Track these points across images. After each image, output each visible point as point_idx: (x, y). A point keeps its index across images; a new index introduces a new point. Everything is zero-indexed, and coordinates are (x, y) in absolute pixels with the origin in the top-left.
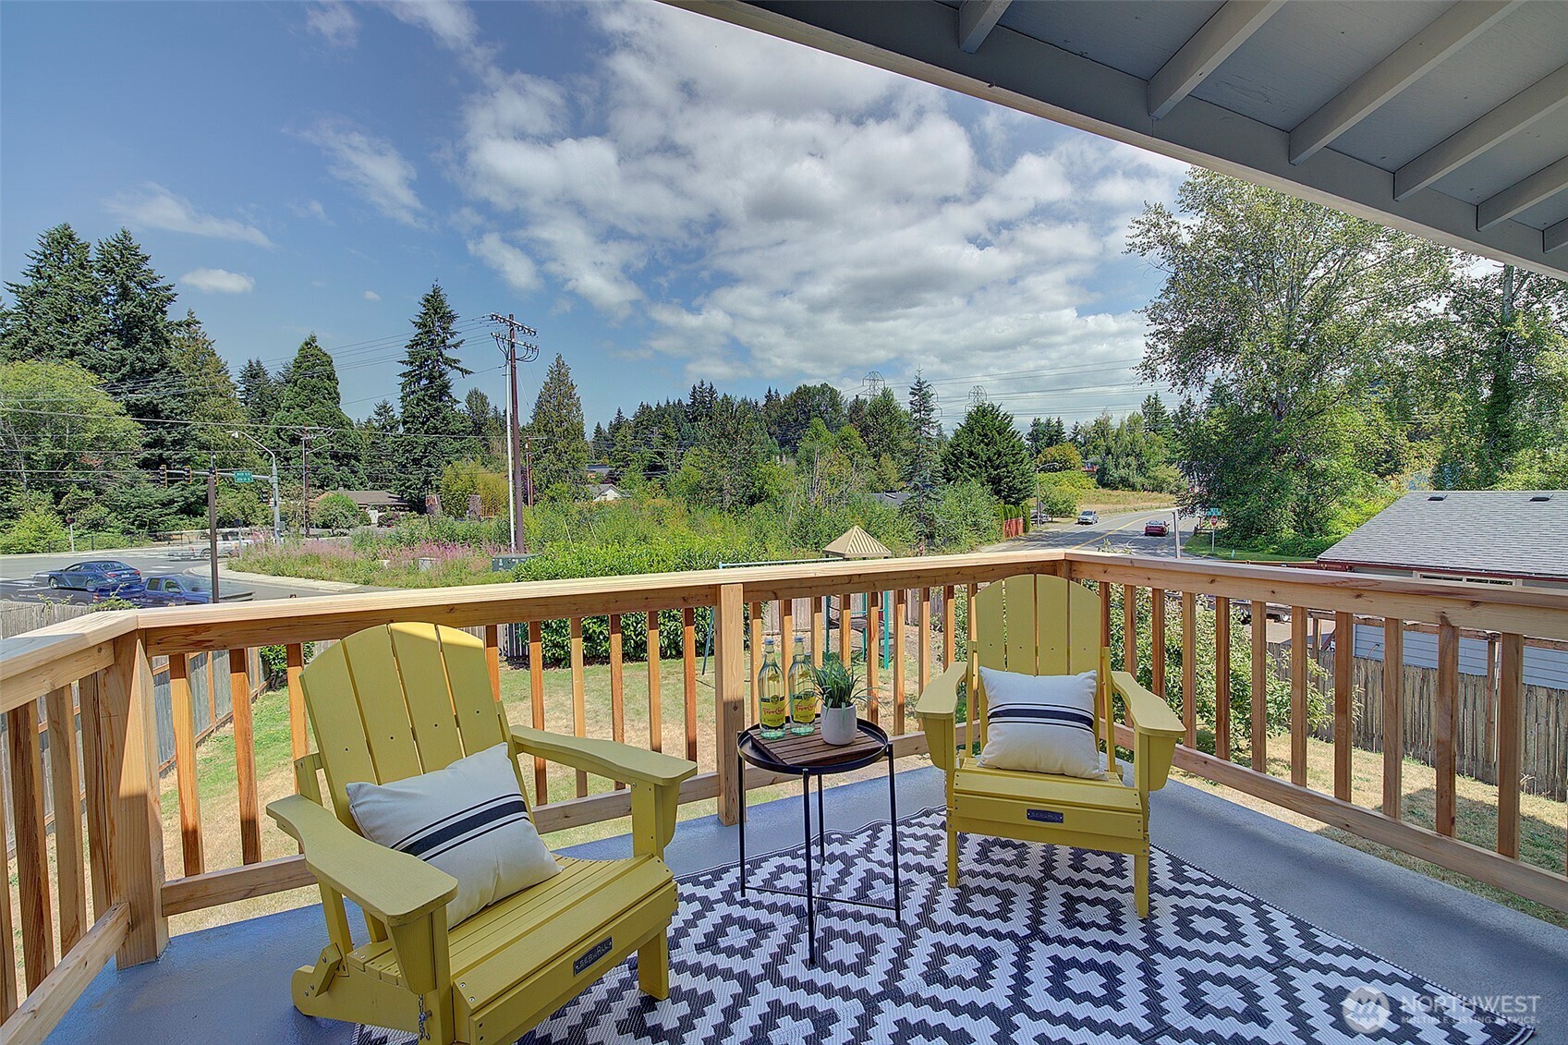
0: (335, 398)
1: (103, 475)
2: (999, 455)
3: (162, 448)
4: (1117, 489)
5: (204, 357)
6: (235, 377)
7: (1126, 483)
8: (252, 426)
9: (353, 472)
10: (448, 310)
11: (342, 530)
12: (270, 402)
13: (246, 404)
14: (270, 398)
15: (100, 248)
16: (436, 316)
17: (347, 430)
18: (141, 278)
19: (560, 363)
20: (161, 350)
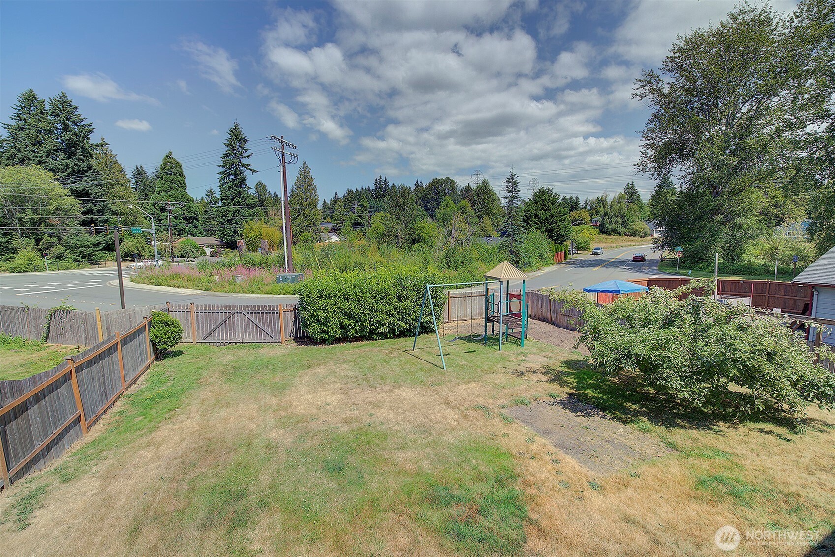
0: (184, 186)
1: (61, 229)
2: (552, 216)
3: (92, 214)
4: (610, 235)
5: (111, 163)
6: (129, 175)
7: (615, 232)
8: (140, 202)
9: (195, 227)
10: (243, 136)
11: (191, 259)
12: (149, 189)
13: (136, 190)
14: (149, 187)
15: (50, 102)
16: (236, 139)
17: (191, 204)
18: (74, 119)
19: (305, 167)
20: (88, 160)
